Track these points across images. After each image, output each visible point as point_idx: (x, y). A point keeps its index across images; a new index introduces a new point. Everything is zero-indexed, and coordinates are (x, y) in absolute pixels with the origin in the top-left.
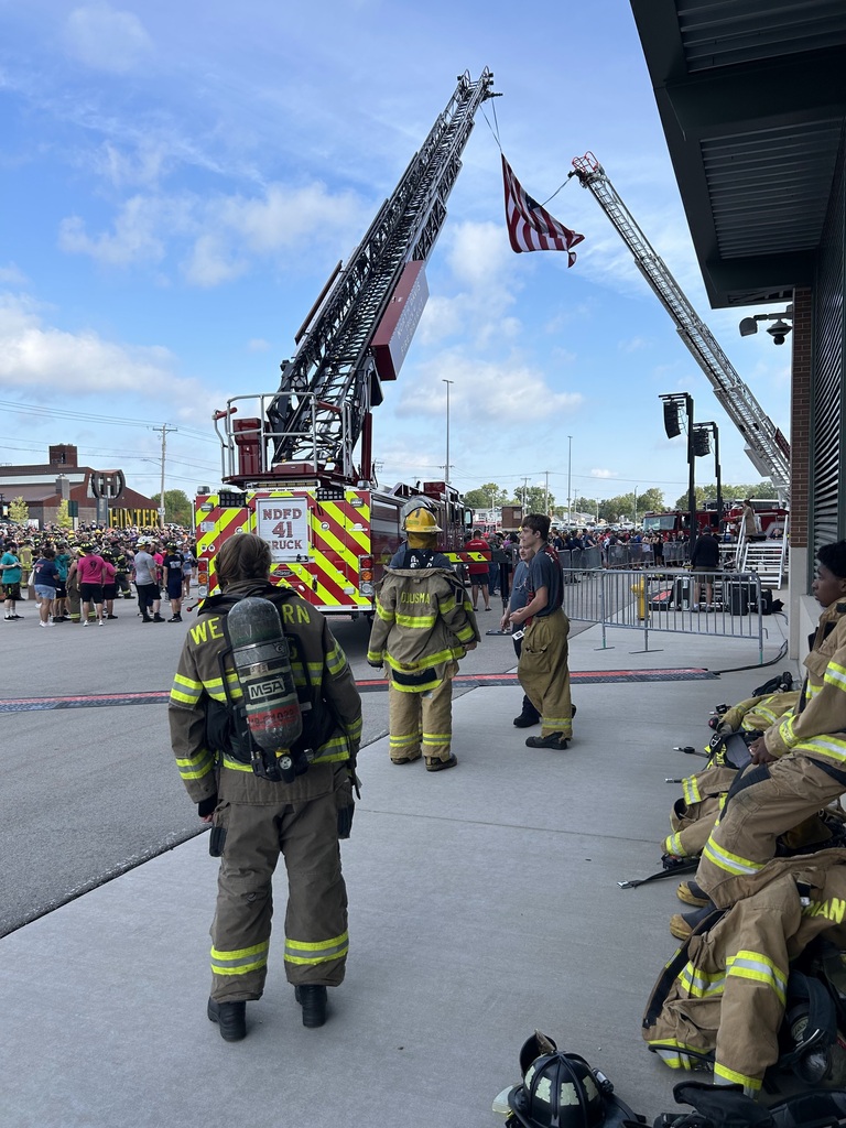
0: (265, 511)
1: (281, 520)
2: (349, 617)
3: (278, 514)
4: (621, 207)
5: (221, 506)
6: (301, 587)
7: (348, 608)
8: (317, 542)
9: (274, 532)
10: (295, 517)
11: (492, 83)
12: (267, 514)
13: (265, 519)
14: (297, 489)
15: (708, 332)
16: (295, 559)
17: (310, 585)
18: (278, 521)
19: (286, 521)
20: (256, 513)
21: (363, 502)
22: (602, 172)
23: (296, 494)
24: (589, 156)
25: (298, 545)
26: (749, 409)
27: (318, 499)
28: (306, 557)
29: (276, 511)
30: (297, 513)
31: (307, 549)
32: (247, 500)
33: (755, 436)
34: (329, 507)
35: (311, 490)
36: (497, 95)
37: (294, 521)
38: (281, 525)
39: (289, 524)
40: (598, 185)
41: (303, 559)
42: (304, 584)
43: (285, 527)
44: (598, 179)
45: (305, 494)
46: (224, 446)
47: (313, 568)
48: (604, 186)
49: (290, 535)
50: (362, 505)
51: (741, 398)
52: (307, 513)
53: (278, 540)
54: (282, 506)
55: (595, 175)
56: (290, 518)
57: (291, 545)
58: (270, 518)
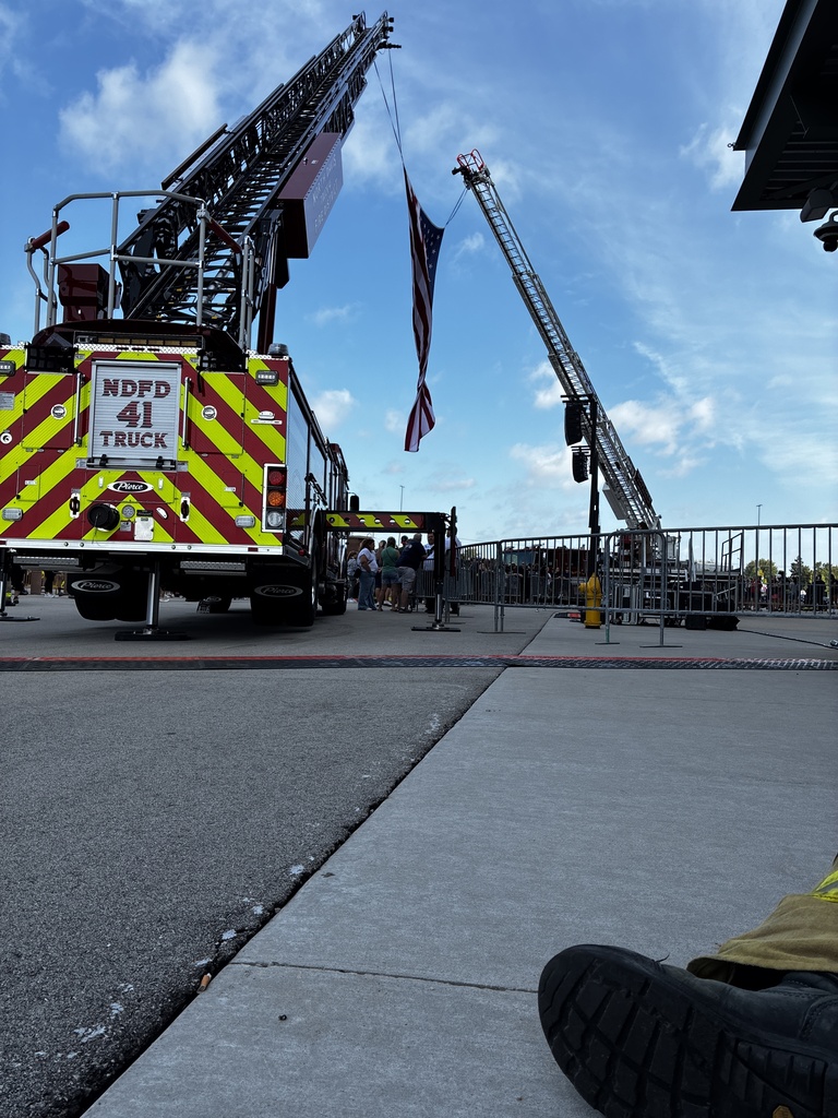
0: (107, 382)
1: (134, 398)
2: (241, 566)
3: (129, 389)
4: (503, 215)
5: (28, 367)
6: (162, 512)
7: (242, 550)
8: (194, 438)
9: (121, 417)
10: (158, 395)
11: (391, 29)
12: (111, 388)
13: (106, 394)
14: (165, 350)
15: (579, 362)
16: (154, 464)
17: (177, 509)
18: (127, 401)
19: (142, 400)
20: (91, 384)
21: (277, 378)
22: (487, 173)
23: (163, 357)
24: (475, 154)
25: (160, 441)
26: (613, 447)
27: (200, 368)
28: (173, 462)
29: (126, 383)
30: (163, 390)
31: (175, 449)
32: (77, 362)
33: (616, 476)
34: (219, 381)
35: (189, 353)
36: (394, 46)
37: (156, 403)
38: (132, 407)
39: (148, 406)
40: (481, 187)
41: (168, 465)
42: (165, 506)
43: (140, 410)
44: (483, 181)
45: (179, 359)
46: (41, 295)
47: (184, 481)
48: (488, 189)
49: (147, 424)
50: (274, 383)
51: (606, 434)
52: (179, 390)
53: (126, 431)
54: (136, 376)
55: (481, 175)
56: (149, 396)
57: (148, 440)
58: (115, 394)
